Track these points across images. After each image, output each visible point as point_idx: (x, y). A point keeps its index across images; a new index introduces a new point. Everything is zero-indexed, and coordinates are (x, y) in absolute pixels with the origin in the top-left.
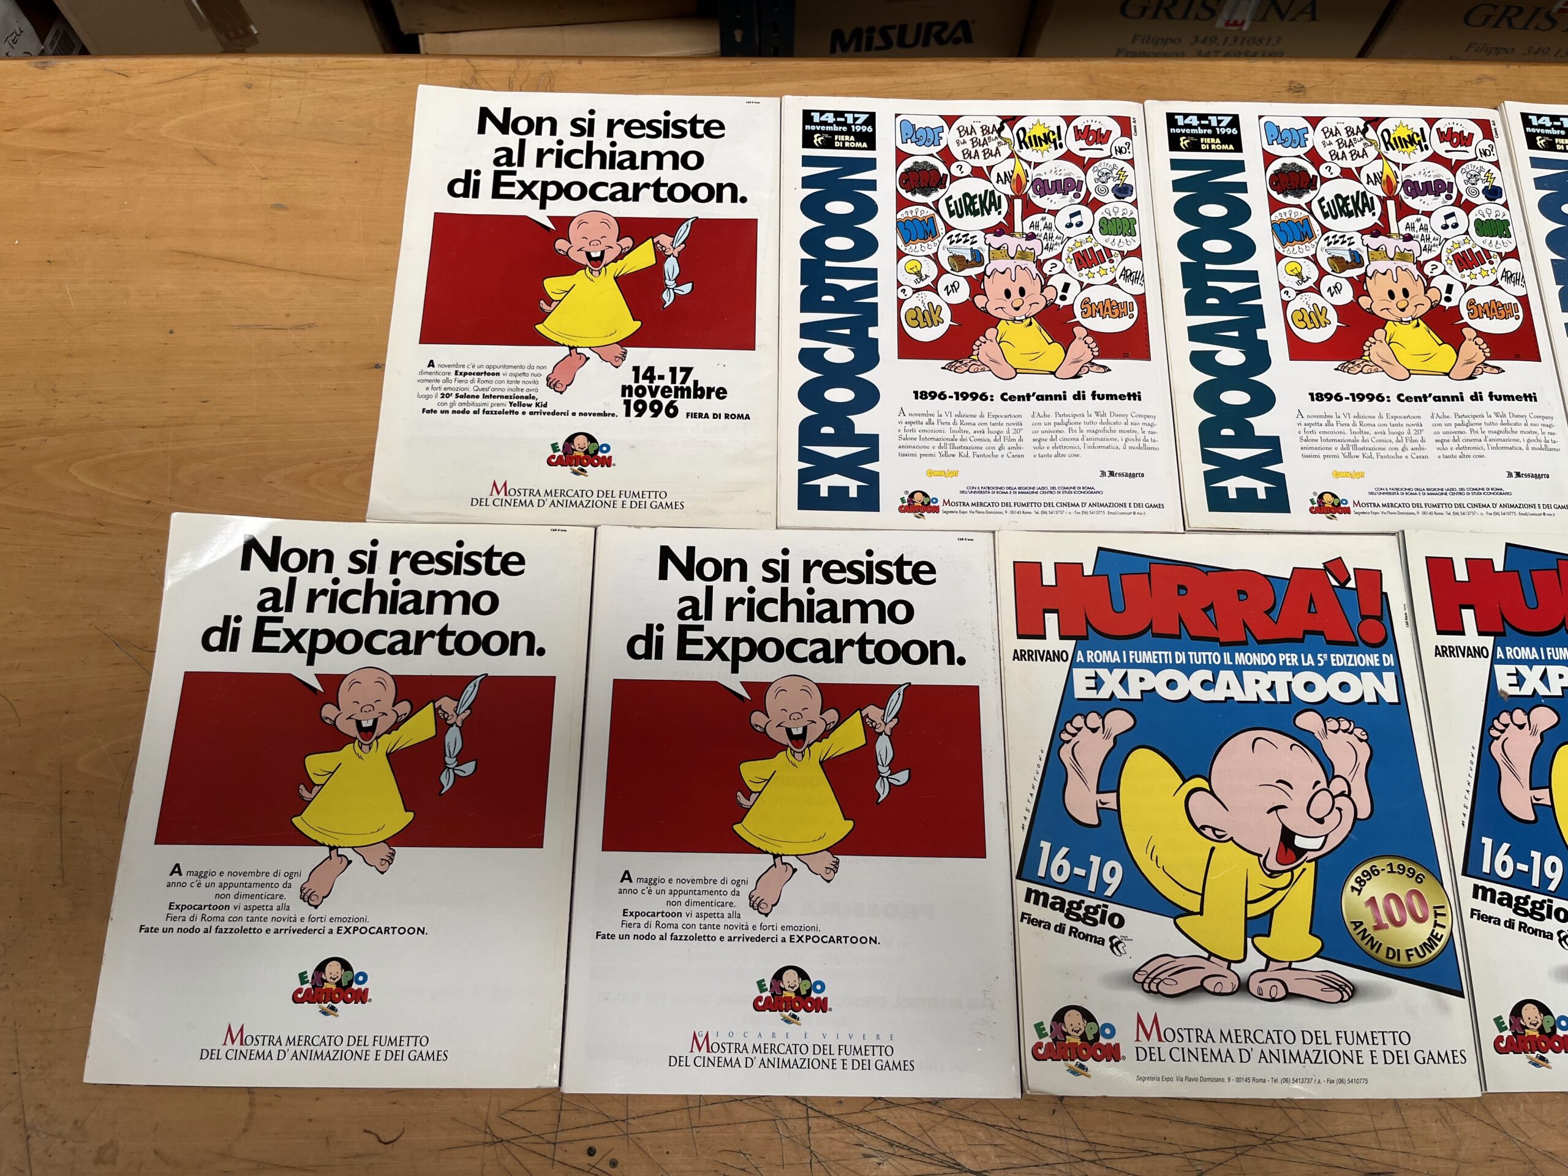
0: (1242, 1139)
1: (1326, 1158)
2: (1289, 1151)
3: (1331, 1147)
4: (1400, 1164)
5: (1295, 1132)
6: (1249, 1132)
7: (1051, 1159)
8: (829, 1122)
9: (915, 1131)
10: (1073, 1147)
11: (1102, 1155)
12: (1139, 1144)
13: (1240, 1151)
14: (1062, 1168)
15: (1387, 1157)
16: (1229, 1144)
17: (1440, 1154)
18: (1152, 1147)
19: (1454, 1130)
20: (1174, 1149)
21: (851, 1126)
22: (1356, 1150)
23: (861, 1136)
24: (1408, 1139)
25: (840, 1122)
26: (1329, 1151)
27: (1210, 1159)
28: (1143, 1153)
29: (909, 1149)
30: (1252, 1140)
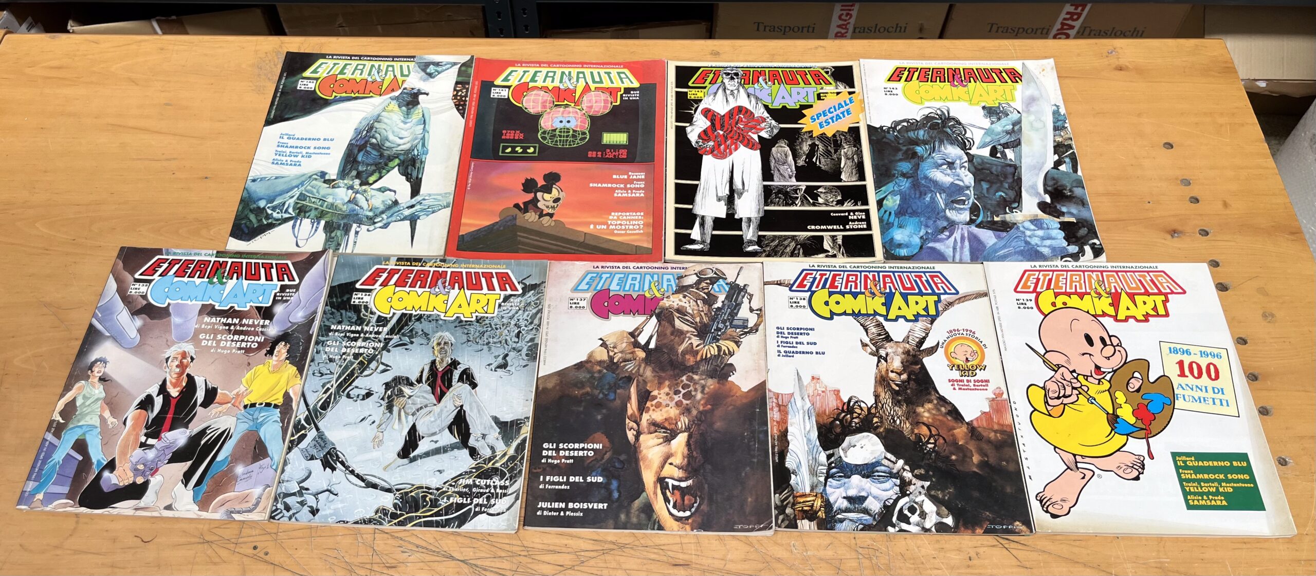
0: (607, 546)
1: (653, 556)
2: (632, 552)
3: (656, 551)
4: (693, 561)
5: (637, 543)
6: (614, 543)
7: (503, 554)
8: (386, 536)
9: (432, 541)
10: (515, 549)
11: (530, 553)
12: (551, 548)
13: (604, 552)
14: (508, 558)
15: (686, 557)
16: (601, 548)
17: (716, 556)
18: (557, 549)
19: (725, 545)
20: (570, 550)
21: (397, 537)
22: (670, 553)
23: (401, 542)
24: (699, 548)
25: (392, 536)
26: (654, 553)
27: (590, 555)
28: (555, 552)
29: (427, 549)
30: (612, 546)
